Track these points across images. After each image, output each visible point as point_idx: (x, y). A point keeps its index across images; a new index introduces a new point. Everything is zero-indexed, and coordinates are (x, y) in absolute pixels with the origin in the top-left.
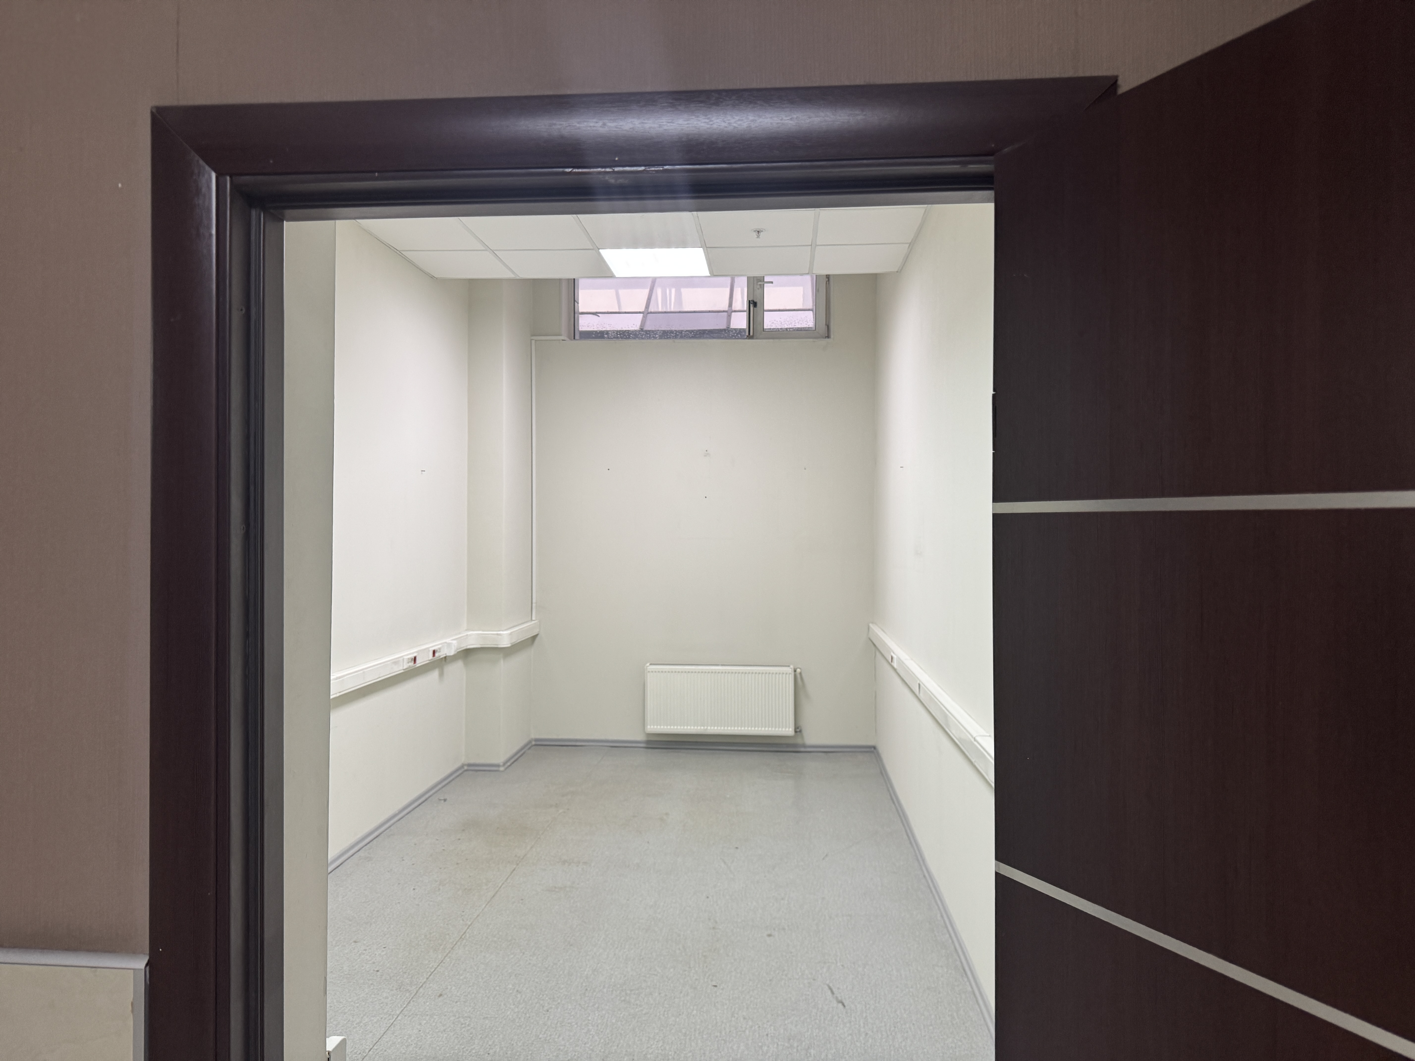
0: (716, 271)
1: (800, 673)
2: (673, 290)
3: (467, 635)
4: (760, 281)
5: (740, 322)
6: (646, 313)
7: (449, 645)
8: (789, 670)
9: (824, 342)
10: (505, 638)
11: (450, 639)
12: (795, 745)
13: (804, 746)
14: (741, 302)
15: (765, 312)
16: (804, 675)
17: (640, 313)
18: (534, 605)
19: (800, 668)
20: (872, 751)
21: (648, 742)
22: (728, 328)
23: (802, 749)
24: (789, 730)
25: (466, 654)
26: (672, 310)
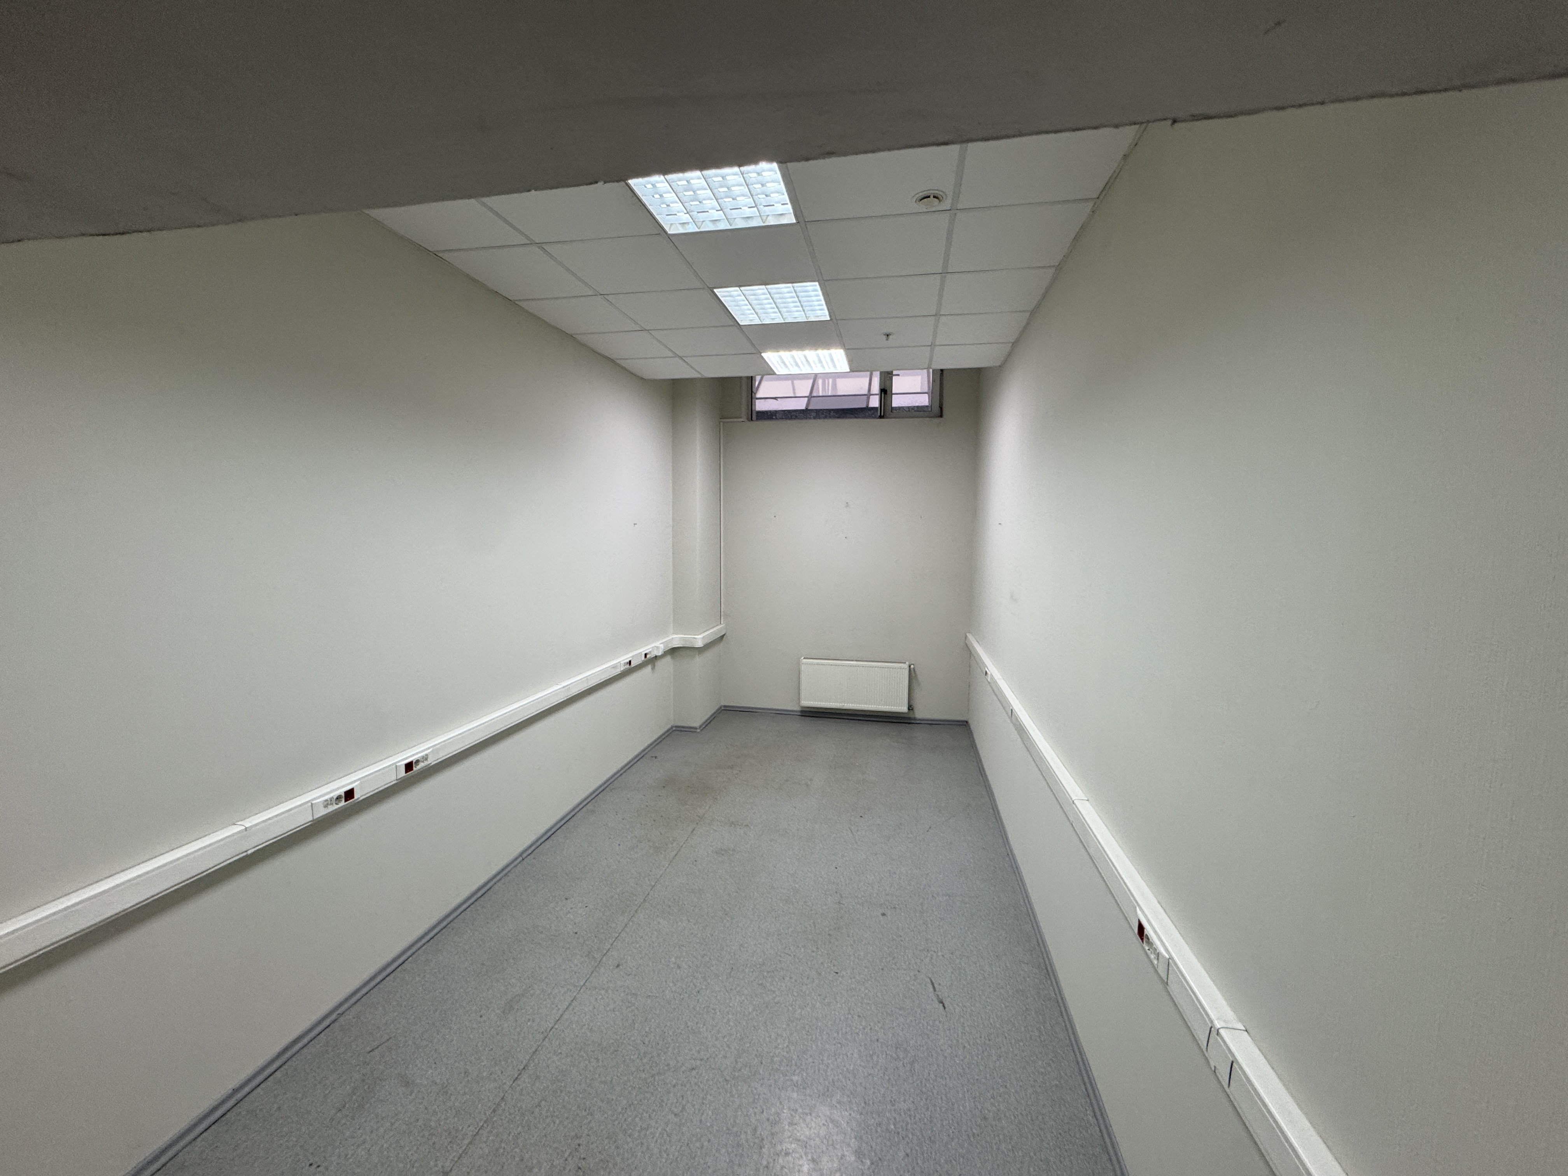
0: (856, 368)
1: (914, 669)
2: (831, 381)
3: (673, 638)
4: (890, 374)
5: (875, 402)
6: (810, 397)
7: (658, 648)
8: (906, 666)
9: (937, 420)
10: (699, 640)
11: (659, 643)
12: (909, 718)
13: (915, 719)
14: (876, 389)
15: (893, 396)
16: (916, 670)
17: (806, 397)
18: (722, 613)
19: (913, 664)
20: (964, 725)
21: (802, 711)
22: (867, 406)
23: (913, 721)
24: (904, 709)
25: (673, 651)
26: (830, 394)
